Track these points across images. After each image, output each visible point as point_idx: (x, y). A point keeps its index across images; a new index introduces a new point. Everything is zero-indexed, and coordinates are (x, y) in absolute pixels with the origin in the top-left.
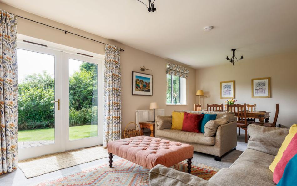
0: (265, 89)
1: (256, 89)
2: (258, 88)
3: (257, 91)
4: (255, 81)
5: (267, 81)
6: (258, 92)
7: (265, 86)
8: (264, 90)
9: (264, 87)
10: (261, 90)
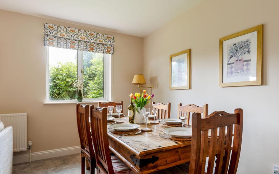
0: (250, 60)
1: (228, 64)
2: (233, 60)
3: (231, 68)
4: (226, 43)
5: (253, 37)
6: (233, 70)
7: (249, 52)
8: (247, 65)
9: (246, 57)
10: (240, 64)
